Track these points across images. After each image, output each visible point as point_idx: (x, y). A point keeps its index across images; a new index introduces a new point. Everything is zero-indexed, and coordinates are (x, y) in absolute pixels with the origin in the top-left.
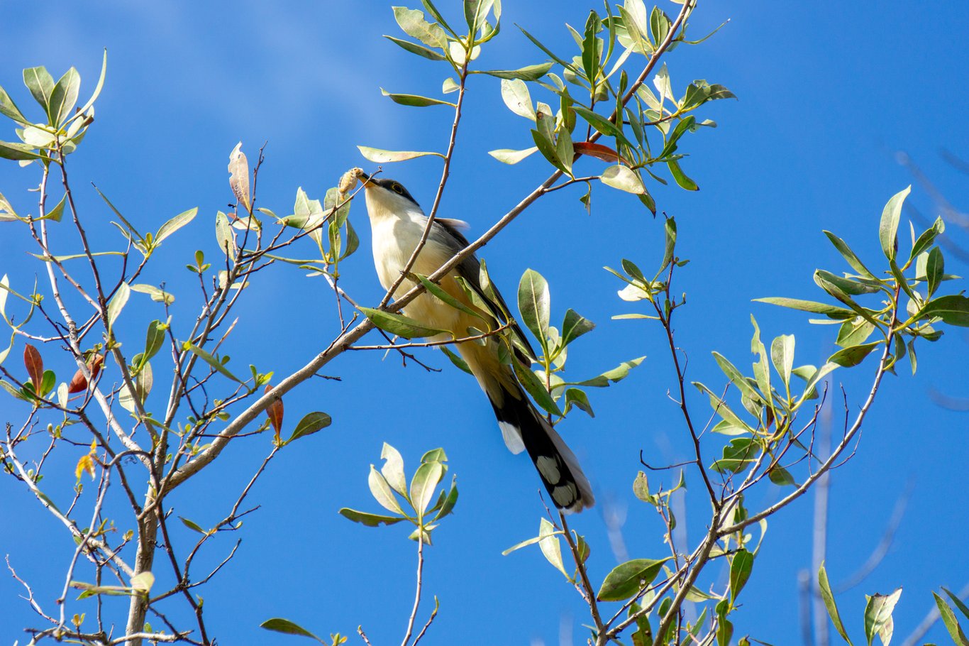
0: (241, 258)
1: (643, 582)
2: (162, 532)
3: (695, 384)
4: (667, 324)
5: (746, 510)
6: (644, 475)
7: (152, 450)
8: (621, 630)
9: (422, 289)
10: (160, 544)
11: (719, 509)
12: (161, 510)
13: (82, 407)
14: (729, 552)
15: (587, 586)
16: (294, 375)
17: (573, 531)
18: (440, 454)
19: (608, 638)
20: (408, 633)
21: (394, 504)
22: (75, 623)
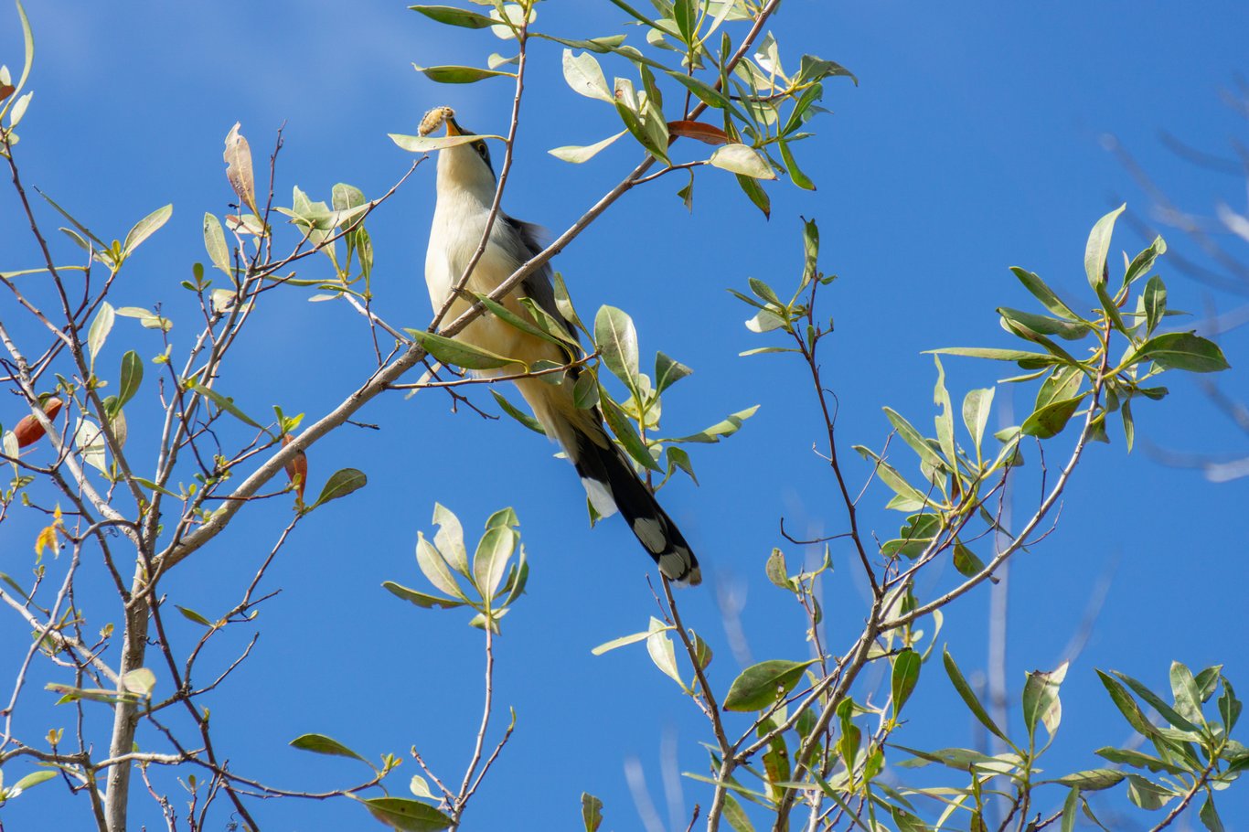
0: (253, 271)
1: (781, 689)
2: (155, 625)
3: (857, 449)
4: (810, 358)
5: (917, 599)
6: (780, 554)
7: (138, 519)
8: (753, 753)
9: (481, 310)
10: (153, 640)
11: (880, 596)
12: (153, 596)
13: (56, 465)
14: (893, 652)
15: (709, 698)
16: (321, 422)
17: (690, 630)
18: (511, 517)
19: (736, 763)
20: (476, 754)
21: (451, 585)
22: (51, 741)
